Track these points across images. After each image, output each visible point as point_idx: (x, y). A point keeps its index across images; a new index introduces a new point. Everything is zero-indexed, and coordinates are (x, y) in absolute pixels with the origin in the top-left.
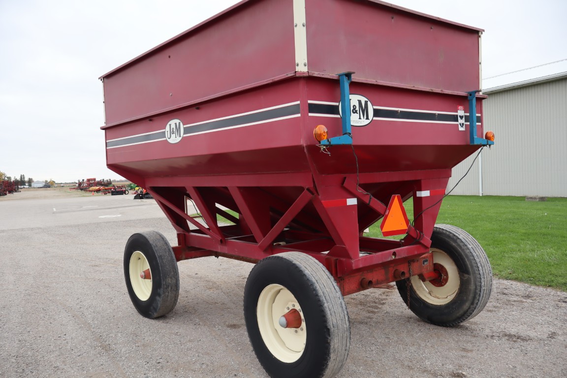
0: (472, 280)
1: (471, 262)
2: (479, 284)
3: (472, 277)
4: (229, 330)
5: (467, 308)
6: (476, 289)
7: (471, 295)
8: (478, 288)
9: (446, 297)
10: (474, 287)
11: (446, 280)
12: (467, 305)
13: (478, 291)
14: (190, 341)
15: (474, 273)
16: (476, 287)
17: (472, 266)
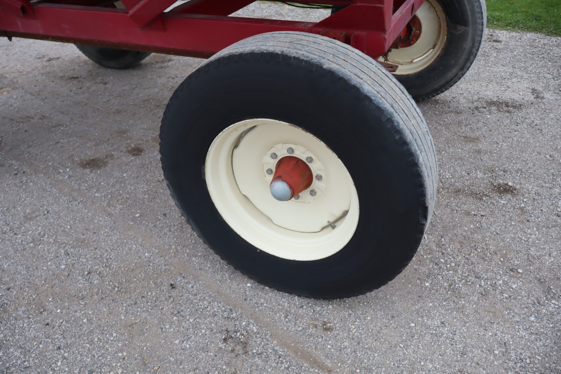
0: (470, 35)
1: (473, 6)
2: (479, 39)
3: (470, 30)
4: (91, 175)
5: (453, 76)
6: (473, 47)
7: (464, 57)
8: (477, 44)
9: (410, 61)
10: (471, 45)
11: (418, 37)
12: (454, 71)
13: (474, 50)
14: (28, 218)
15: (475, 23)
16: (474, 44)
17: (473, 13)
